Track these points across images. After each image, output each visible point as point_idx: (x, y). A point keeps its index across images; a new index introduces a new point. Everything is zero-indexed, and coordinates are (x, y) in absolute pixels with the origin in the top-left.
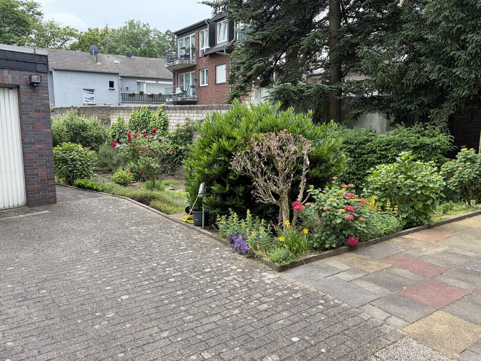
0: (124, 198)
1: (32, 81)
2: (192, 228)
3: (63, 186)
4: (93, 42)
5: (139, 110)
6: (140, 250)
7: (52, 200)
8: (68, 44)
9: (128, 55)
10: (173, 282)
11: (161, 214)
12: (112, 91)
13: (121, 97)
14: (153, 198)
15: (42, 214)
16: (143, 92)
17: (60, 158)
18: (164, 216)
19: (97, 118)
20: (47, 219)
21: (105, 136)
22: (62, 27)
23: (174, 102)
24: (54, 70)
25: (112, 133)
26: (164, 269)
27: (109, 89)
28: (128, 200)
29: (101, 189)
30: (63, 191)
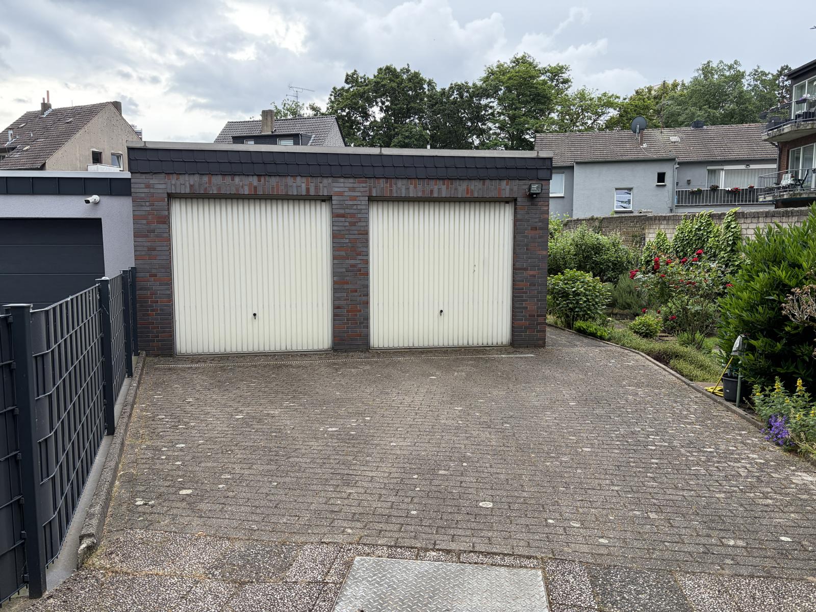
0: (636, 353)
1: (532, 192)
2: (720, 403)
3: (560, 328)
4: (642, 111)
5: (693, 220)
6: (627, 412)
7: (541, 342)
8: (602, 121)
9: (698, 125)
10: (651, 450)
11: (680, 379)
12: (661, 189)
13: (676, 197)
14: (676, 356)
15: (525, 357)
16: (718, 187)
17: (560, 291)
18: (684, 382)
19: (618, 234)
20: (529, 363)
21: (629, 262)
22: (595, 95)
23: (777, 201)
24: (577, 163)
25: (646, 258)
26: (648, 435)
27: (657, 186)
28: (641, 355)
29: (607, 337)
30: (558, 335)
